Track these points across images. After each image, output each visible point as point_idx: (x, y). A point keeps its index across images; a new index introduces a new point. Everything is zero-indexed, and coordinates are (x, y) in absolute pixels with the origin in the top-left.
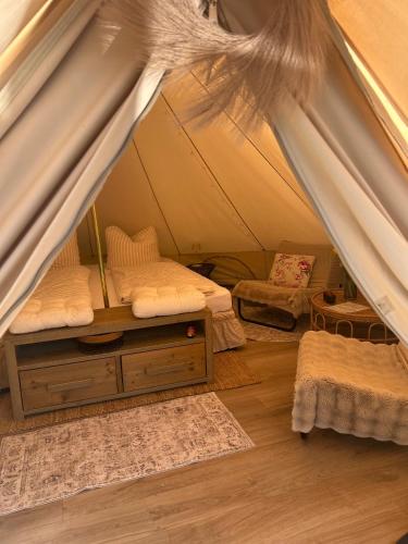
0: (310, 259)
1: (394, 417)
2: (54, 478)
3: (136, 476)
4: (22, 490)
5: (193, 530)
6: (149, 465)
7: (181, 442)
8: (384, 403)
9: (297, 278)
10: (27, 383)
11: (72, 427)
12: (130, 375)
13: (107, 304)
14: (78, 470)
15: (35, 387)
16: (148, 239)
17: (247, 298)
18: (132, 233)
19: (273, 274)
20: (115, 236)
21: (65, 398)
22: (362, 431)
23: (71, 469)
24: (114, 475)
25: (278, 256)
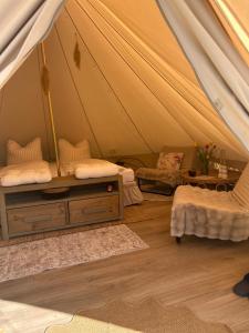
0: (181, 155)
1: (230, 223)
2: (28, 265)
3: (78, 263)
4: (9, 271)
5: (112, 286)
6: (85, 258)
7: (105, 247)
8: (225, 216)
9: (173, 165)
10: (11, 217)
11: (39, 242)
12: (74, 213)
13: (59, 175)
14: (43, 261)
15: (16, 219)
16: (84, 146)
17: (144, 177)
18: (74, 143)
19: (159, 164)
20: (64, 145)
21: (34, 227)
22: (212, 235)
23: (39, 261)
24: (64, 262)
25: (161, 154)
